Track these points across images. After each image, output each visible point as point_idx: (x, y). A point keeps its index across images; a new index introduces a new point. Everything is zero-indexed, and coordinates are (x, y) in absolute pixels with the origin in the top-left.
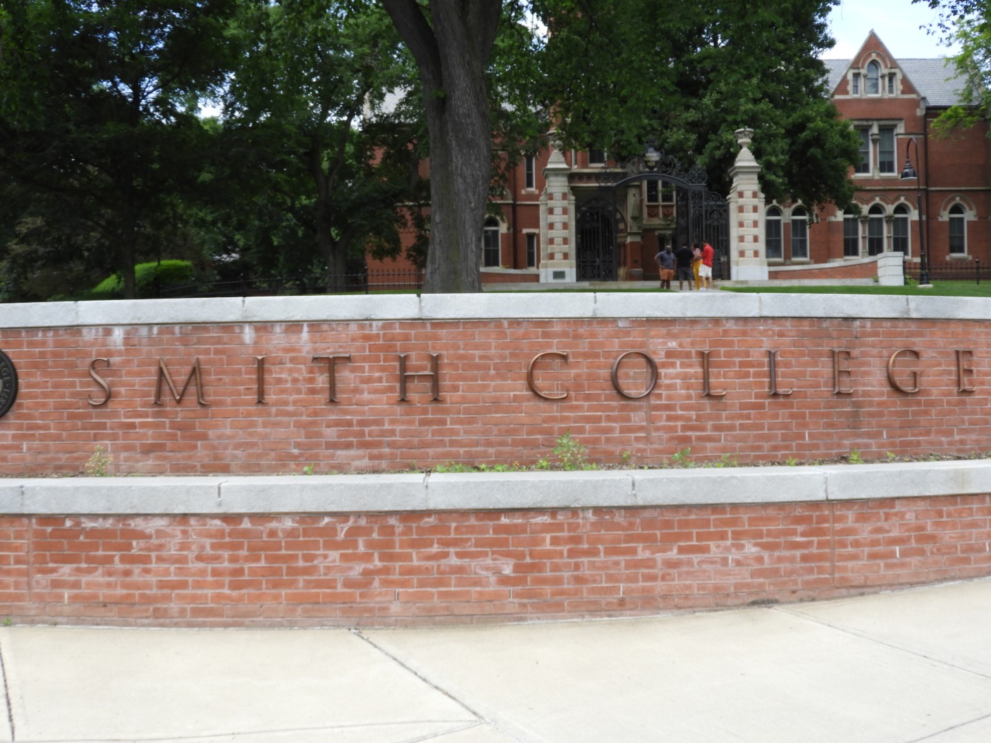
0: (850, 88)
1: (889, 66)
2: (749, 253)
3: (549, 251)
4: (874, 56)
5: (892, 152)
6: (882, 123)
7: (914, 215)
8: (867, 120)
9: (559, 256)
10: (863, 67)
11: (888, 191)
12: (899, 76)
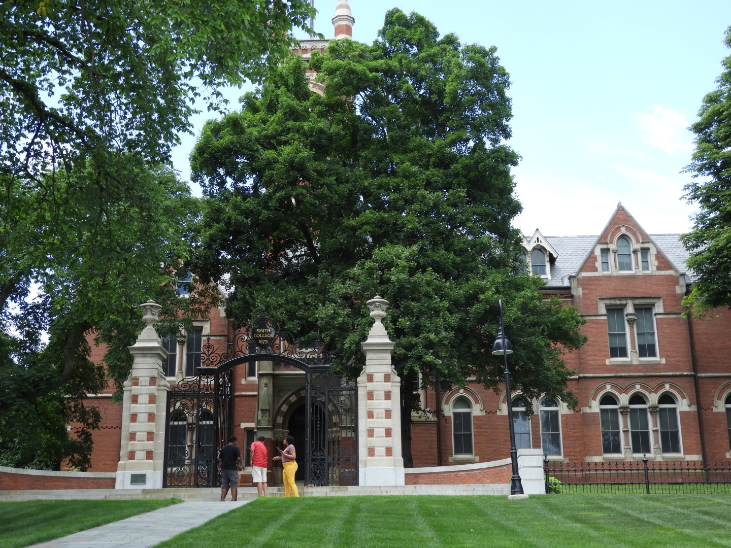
0: (598, 264)
1: (641, 241)
2: (380, 451)
3: (129, 449)
4: (623, 230)
5: (653, 334)
6: (637, 302)
7: (683, 405)
8: (620, 299)
9: (140, 455)
10: (611, 242)
11: (650, 377)
12: (653, 251)
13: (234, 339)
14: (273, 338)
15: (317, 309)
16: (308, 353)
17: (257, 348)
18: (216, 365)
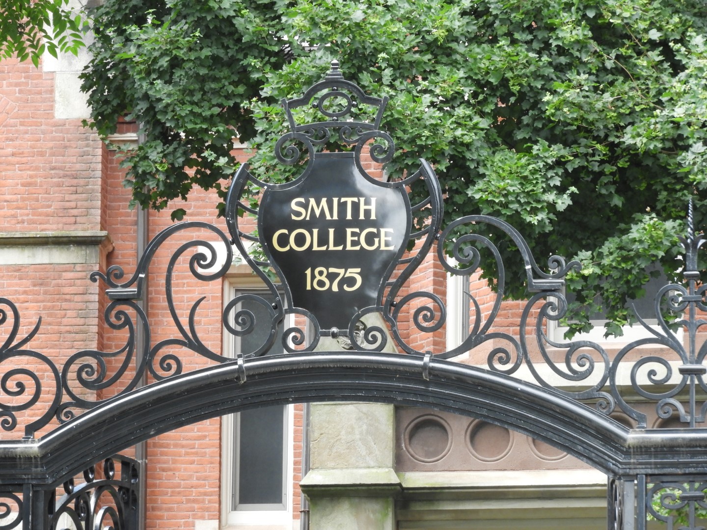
13: (144, 264)
14: (393, 259)
15: (677, 68)
16: (621, 355)
17: (291, 320)
18: (31, 429)
